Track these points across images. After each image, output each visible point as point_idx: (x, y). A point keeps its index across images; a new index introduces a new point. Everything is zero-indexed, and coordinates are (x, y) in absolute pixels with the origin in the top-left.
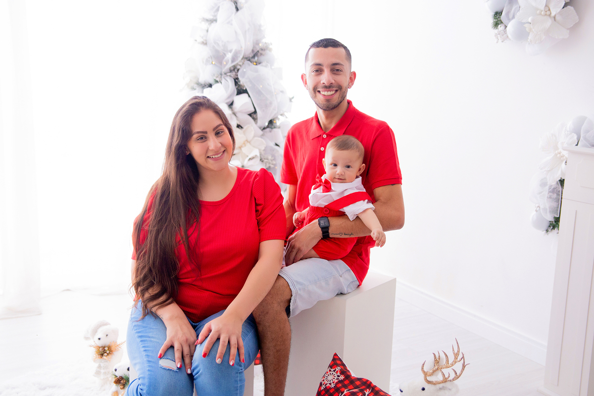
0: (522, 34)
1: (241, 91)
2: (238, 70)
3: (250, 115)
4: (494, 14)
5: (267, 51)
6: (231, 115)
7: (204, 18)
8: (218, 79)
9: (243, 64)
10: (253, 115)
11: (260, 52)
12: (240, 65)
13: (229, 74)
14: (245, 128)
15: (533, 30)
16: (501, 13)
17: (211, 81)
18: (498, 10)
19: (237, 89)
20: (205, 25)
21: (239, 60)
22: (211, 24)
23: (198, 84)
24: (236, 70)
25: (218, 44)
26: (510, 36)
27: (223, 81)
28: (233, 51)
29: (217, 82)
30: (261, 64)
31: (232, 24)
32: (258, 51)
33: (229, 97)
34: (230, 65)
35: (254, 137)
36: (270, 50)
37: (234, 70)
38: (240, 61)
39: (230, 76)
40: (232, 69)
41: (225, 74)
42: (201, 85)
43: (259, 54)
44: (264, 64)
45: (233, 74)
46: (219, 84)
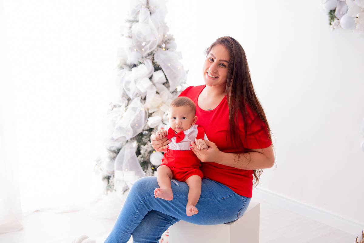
0: (351, 25)
1: (157, 68)
2: (154, 54)
3: (164, 84)
4: (329, 11)
5: (172, 41)
6: (151, 85)
7: (128, 20)
8: (141, 61)
9: (157, 50)
10: (166, 83)
11: (168, 41)
12: (155, 51)
13: (148, 57)
14: (161, 93)
15: (360, 22)
16: (335, 10)
17: (136, 63)
18: (333, 8)
19: (154, 67)
20: (128, 25)
21: (155, 47)
22: (132, 23)
23: (126, 65)
24: (152, 55)
25: (140, 38)
26: (342, 26)
27: (145, 62)
28: (151, 42)
29: (140, 63)
30: (169, 50)
31: (148, 23)
32: (166, 41)
33: (149, 74)
34: (149, 51)
35: (168, 99)
36: (174, 40)
37: (151, 54)
38: (155, 49)
39: (149, 59)
40: (150, 54)
41: (146, 57)
42: (128, 65)
43: (166, 43)
44: (171, 49)
45: (151, 57)
46: (143, 65)
